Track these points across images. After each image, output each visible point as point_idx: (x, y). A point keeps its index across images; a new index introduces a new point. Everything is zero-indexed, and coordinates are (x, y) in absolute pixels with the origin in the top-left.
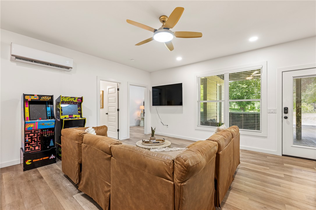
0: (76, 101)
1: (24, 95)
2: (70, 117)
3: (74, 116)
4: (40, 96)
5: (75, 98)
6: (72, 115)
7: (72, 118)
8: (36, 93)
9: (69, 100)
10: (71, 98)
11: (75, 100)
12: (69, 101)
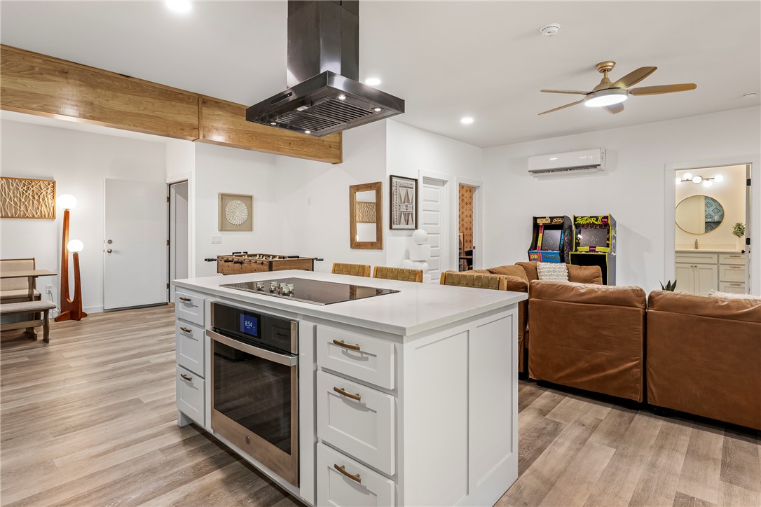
0: (599, 222)
1: (535, 219)
2: (591, 251)
3: (598, 249)
4: (552, 218)
5: (597, 218)
6: (595, 247)
7: (594, 251)
8: (548, 215)
9: (588, 222)
10: (591, 217)
11: (597, 220)
12: (588, 224)
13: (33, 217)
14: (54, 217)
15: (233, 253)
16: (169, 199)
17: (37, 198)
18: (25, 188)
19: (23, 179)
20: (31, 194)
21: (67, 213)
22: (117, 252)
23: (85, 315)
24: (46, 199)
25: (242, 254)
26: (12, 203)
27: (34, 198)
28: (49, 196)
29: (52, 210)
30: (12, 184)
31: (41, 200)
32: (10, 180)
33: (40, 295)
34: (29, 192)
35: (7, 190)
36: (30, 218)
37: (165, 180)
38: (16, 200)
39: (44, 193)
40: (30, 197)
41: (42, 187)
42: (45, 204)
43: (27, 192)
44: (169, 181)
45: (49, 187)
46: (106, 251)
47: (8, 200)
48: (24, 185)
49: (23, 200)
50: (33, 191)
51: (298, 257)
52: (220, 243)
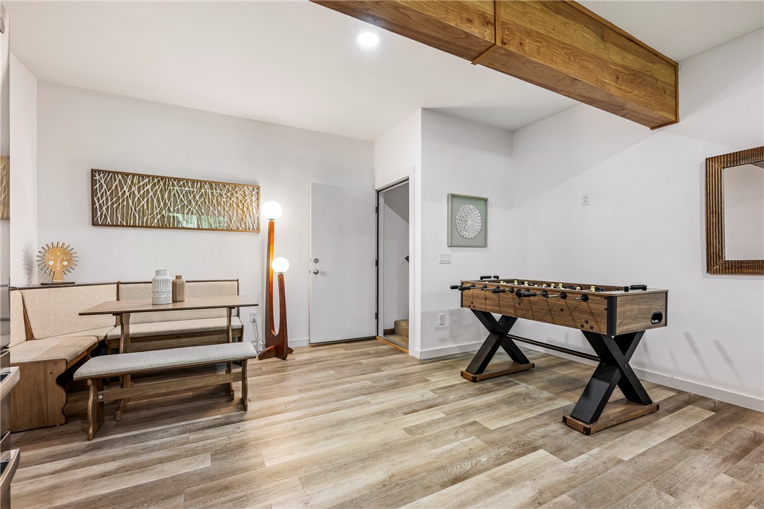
13: (238, 230)
14: (258, 230)
15: (482, 278)
16: (377, 209)
17: (241, 207)
18: (229, 194)
19: (227, 184)
20: (235, 201)
21: (271, 225)
22: (323, 273)
23: (291, 351)
24: (250, 208)
25: (492, 279)
26: (216, 212)
27: (238, 206)
28: (254, 204)
29: (256, 222)
30: (216, 189)
31: (245, 209)
32: (214, 185)
33: (243, 326)
34: (233, 199)
35: (210, 196)
36: (234, 231)
37: (374, 186)
38: (219, 208)
39: (249, 200)
40: (235, 205)
41: (247, 194)
42: (250, 213)
43: (230, 199)
44: (378, 187)
45: (254, 193)
46: (312, 272)
47: (211, 208)
48: (228, 191)
49: (227, 209)
50: (237, 198)
51: (644, 288)
52: (448, 262)
